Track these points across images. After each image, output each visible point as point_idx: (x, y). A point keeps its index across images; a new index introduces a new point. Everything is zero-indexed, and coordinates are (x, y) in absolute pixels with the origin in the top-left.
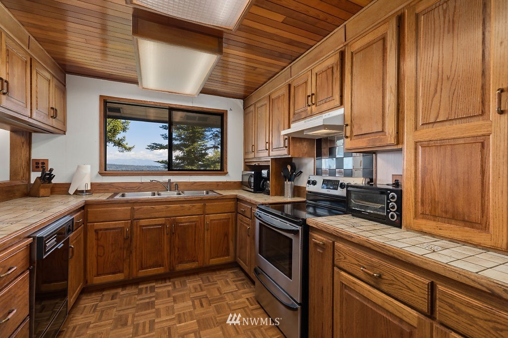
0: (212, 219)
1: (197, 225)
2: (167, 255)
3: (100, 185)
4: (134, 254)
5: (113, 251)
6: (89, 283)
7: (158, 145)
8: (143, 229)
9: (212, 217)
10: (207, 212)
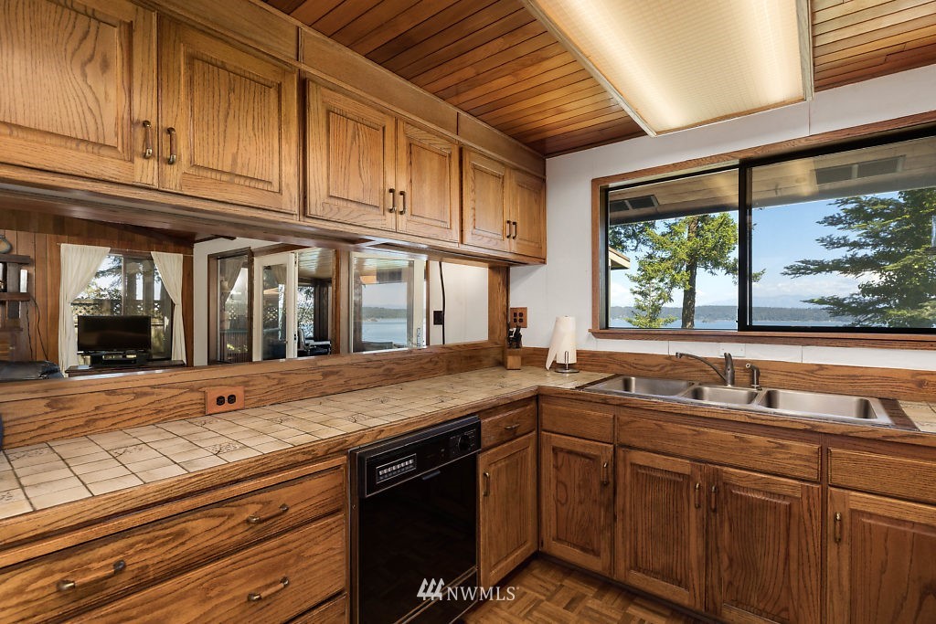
0: (859, 507)
1: (795, 509)
2: (699, 562)
3: (594, 355)
4: (619, 525)
5: (581, 503)
6: (545, 548)
7: (814, 263)
8: (637, 473)
9: (858, 500)
10: (838, 477)
